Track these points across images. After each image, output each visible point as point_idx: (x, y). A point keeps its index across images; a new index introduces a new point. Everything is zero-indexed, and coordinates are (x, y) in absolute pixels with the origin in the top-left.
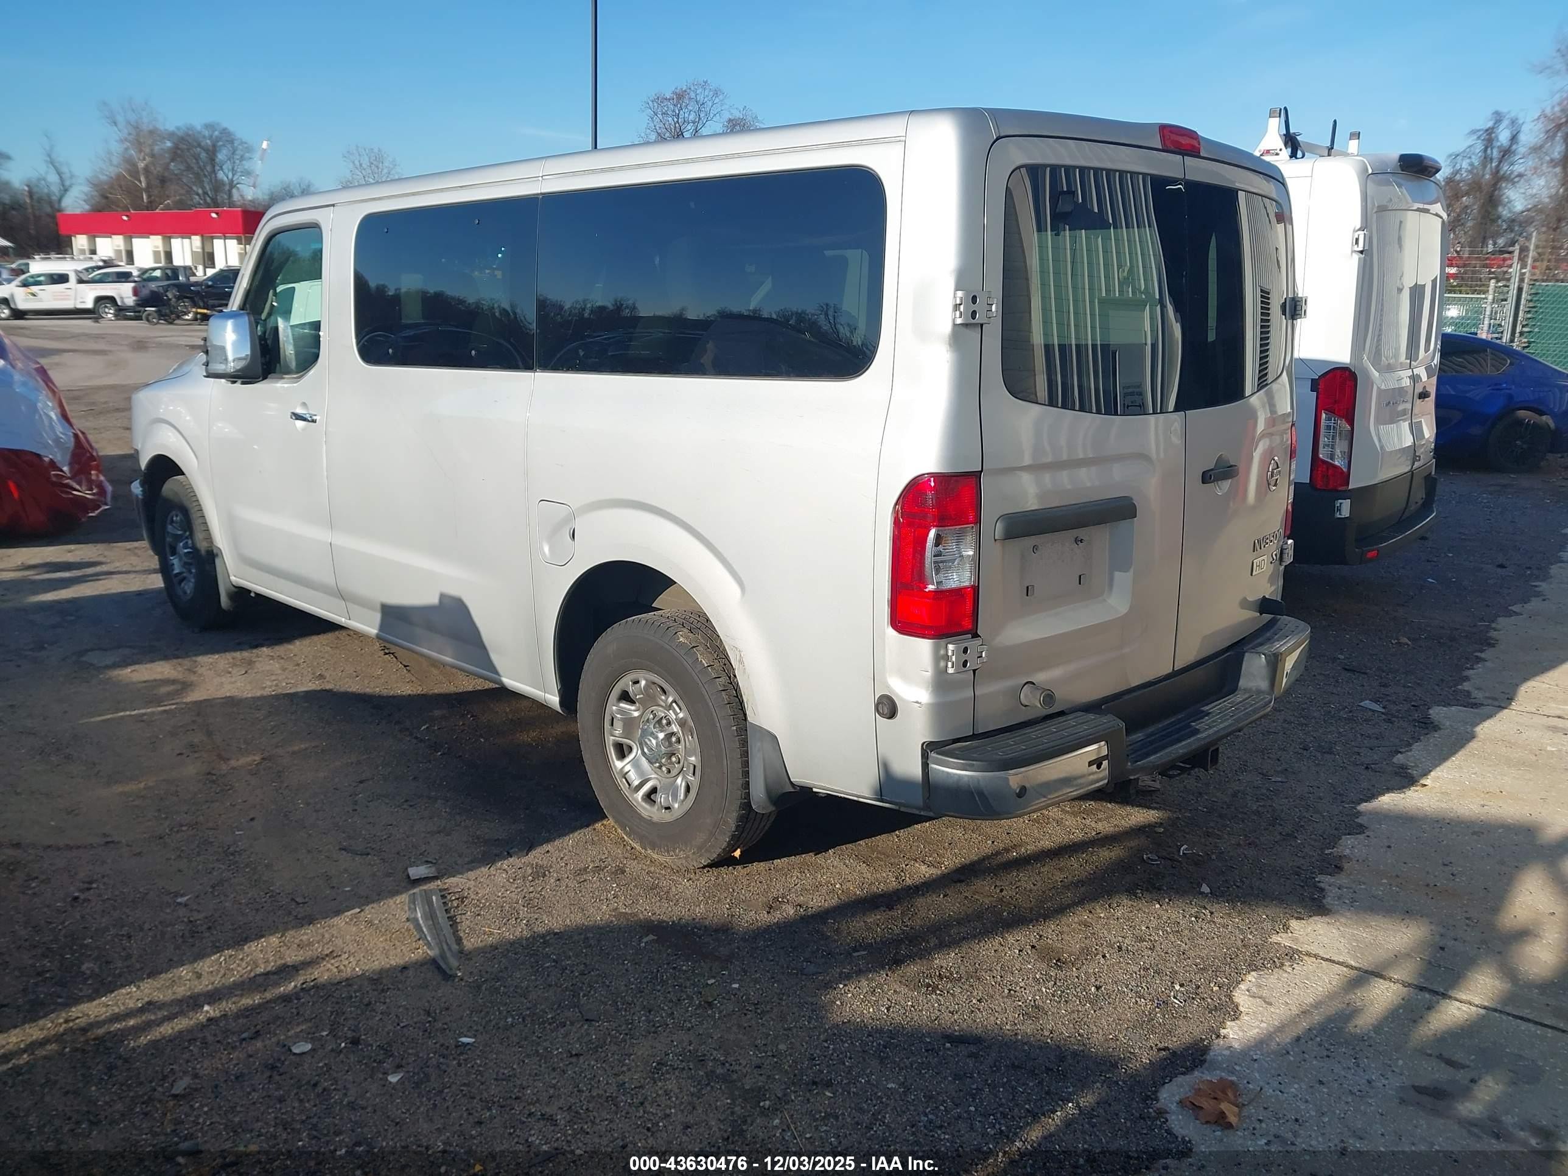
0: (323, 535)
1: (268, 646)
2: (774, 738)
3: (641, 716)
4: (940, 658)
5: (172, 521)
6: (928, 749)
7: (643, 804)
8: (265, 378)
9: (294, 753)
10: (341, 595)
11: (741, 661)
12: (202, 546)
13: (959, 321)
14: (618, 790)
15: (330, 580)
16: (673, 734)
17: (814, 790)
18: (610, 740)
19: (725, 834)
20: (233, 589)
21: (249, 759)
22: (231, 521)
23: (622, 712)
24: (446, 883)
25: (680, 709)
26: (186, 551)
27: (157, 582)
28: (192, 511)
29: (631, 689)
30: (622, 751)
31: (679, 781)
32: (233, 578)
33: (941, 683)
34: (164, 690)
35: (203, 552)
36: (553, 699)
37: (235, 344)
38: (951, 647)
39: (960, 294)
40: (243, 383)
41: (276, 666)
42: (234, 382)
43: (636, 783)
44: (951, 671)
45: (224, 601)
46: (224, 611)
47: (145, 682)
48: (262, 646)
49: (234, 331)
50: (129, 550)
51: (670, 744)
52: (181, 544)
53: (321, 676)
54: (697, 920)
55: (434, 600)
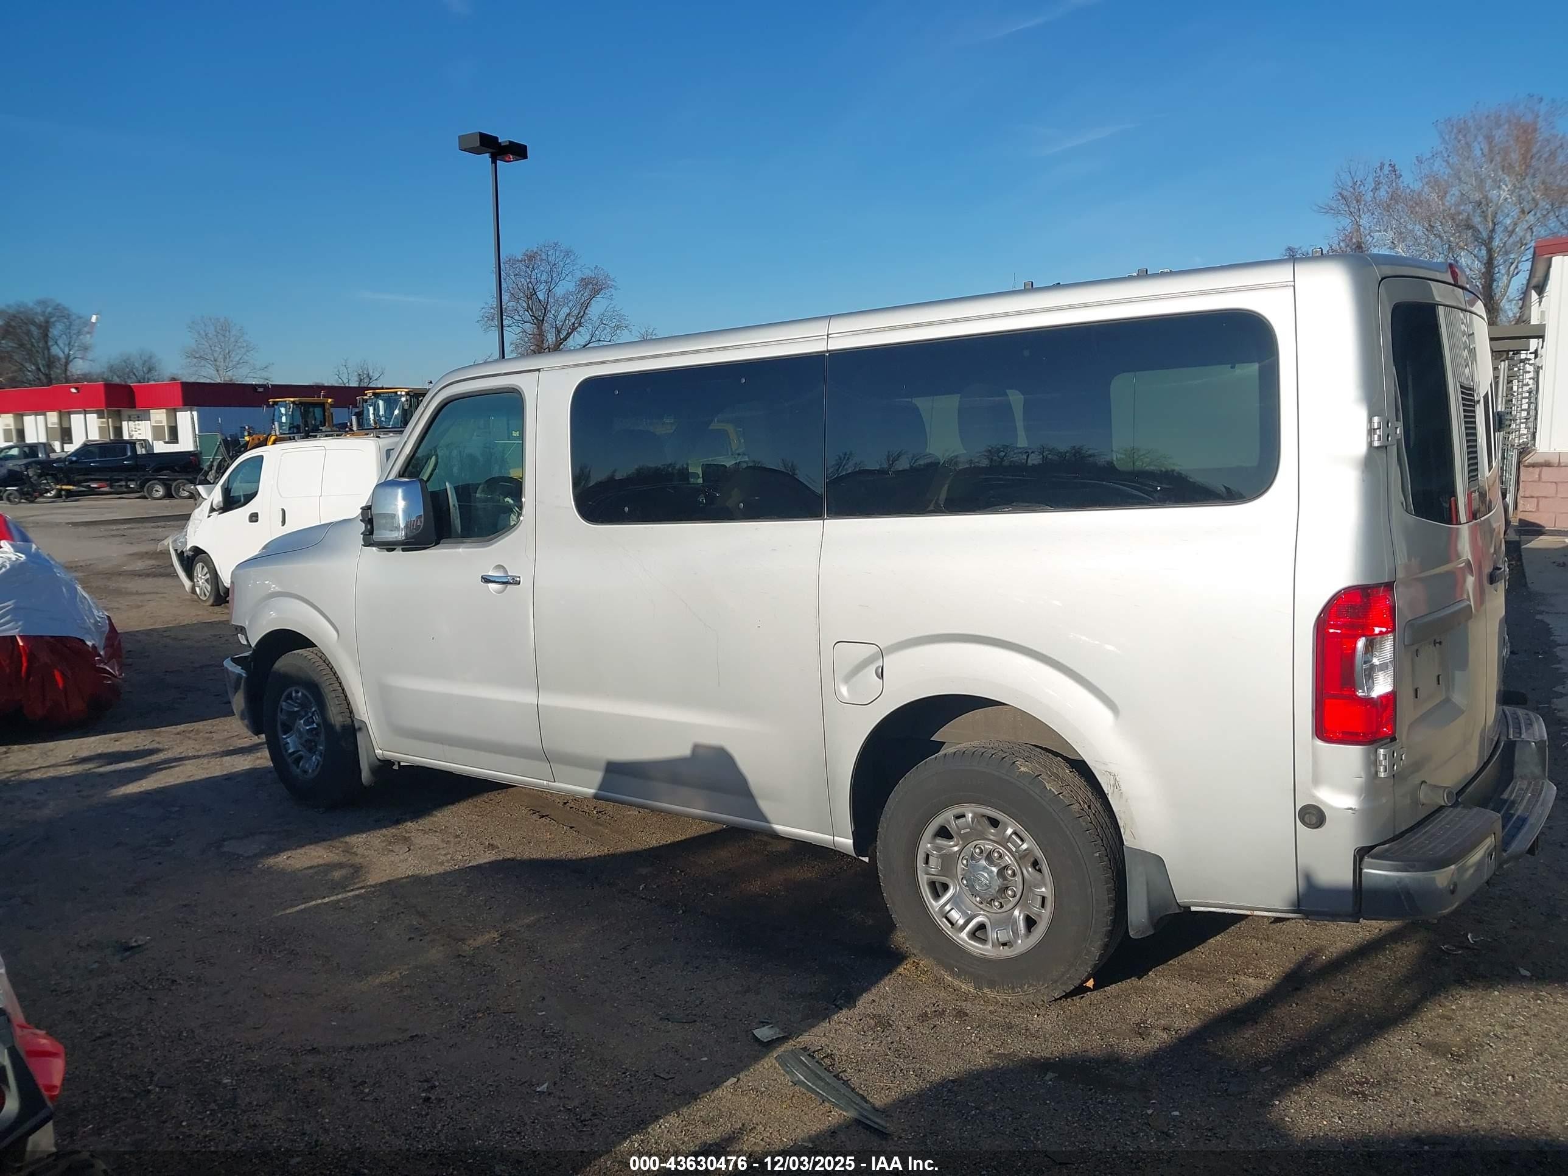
0: (529, 698)
1: (412, 820)
2: (1159, 860)
3: (961, 851)
4: (1372, 763)
5: (289, 697)
6: (1361, 854)
7: (970, 941)
8: (437, 543)
9: (528, 926)
10: (547, 757)
11: (1116, 785)
12: (336, 718)
13: (1376, 444)
14: (940, 931)
15: (533, 742)
16: (1006, 867)
17: (1193, 909)
18: (923, 880)
19: (1087, 964)
20: (379, 763)
21: (487, 937)
22: (384, 695)
23: (939, 848)
24: (799, 1043)
25: (1022, 840)
26: (308, 728)
27: (263, 759)
28: (323, 685)
29: (953, 826)
30: (938, 889)
31: (1016, 913)
32: (378, 751)
33: (1372, 788)
34: (337, 875)
35: (338, 727)
36: (846, 842)
37: (406, 512)
38: (1382, 751)
39: (1376, 419)
40: (404, 550)
41: (434, 839)
42: (393, 550)
43: (961, 922)
44: (1382, 775)
45: (366, 775)
46: (365, 787)
47: (311, 868)
48: (405, 821)
49: (404, 499)
50: (178, 734)
51: (1005, 878)
52: (302, 721)
53: (492, 846)
54: (1079, 1053)
55: (685, 751)
